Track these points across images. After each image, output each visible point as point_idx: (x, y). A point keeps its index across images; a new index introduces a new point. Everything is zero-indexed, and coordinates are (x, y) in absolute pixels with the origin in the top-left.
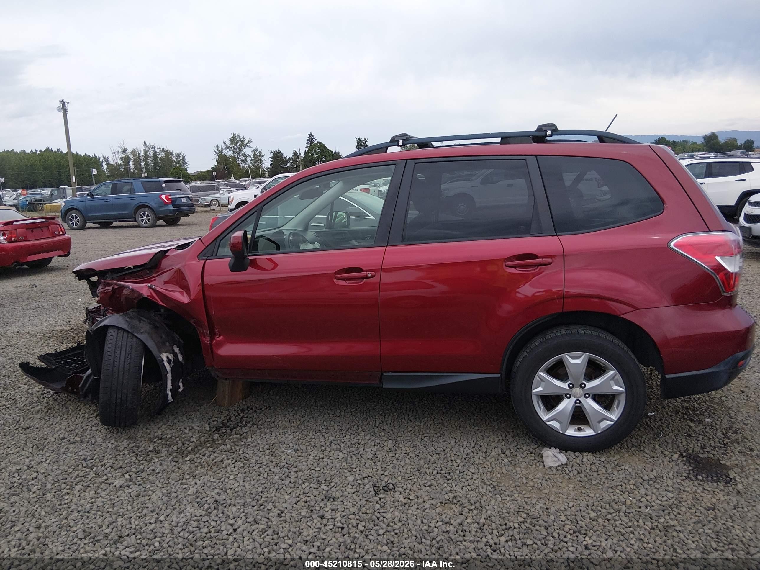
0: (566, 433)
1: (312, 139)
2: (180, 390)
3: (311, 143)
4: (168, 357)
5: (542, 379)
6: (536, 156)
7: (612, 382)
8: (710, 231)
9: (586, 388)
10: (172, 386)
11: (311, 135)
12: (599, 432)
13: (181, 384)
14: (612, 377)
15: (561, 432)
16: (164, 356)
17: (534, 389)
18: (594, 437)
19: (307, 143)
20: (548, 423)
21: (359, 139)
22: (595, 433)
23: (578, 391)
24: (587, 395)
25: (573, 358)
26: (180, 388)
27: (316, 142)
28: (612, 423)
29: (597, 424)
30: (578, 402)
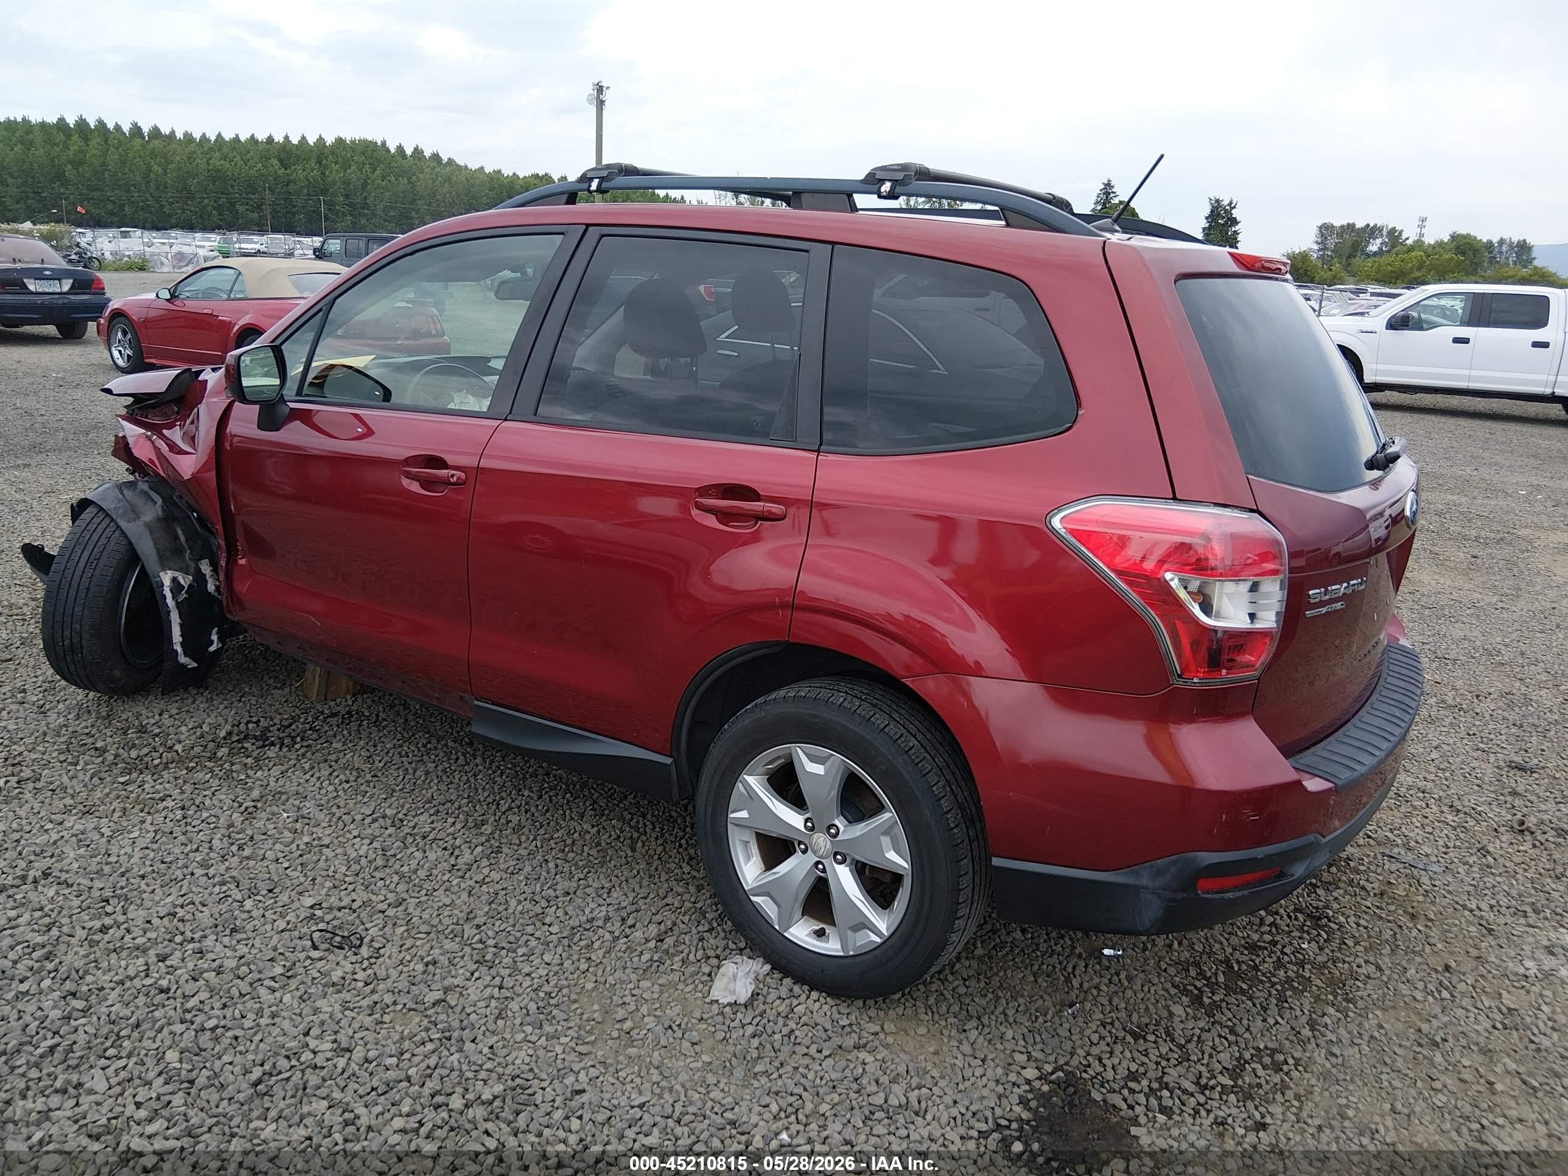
0: (786, 934)
1: (1107, 194)
2: (212, 649)
3: (1104, 204)
4: (174, 580)
5: (751, 794)
6: (833, 243)
7: (886, 841)
8: (1175, 498)
9: (840, 838)
10: (182, 636)
11: (1108, 185)
12: (851, 953)
13: (214, 637)
14: (886, 827)
15: (777, 927)
16: (166, 578)
17: (733, 812)
18: (840, 961)
19: (1097, 203)
20: (753, 898)
21: (1217, 201)
22: (842, 954)
23: (821, 841)
24: (839, 857)
25: (813, 759)
26: (212, 642)
27: (1116, 201)
28: (879, 940)
29: (849, 933)
30: (820, 866)
